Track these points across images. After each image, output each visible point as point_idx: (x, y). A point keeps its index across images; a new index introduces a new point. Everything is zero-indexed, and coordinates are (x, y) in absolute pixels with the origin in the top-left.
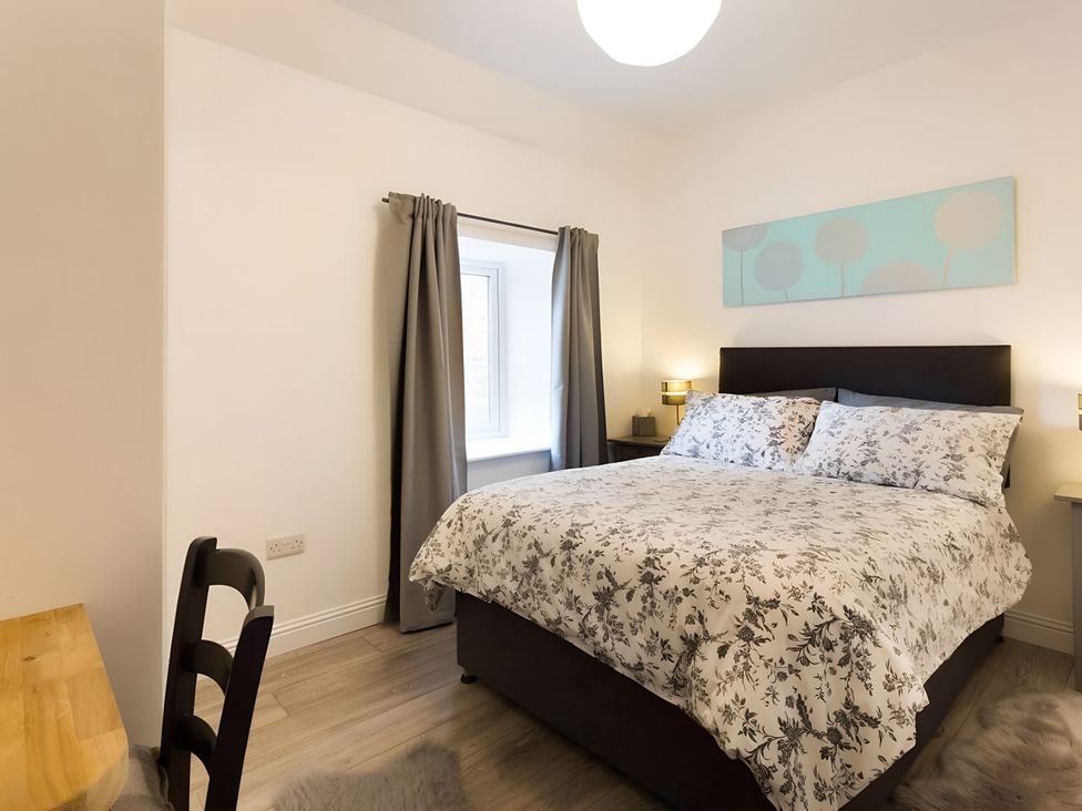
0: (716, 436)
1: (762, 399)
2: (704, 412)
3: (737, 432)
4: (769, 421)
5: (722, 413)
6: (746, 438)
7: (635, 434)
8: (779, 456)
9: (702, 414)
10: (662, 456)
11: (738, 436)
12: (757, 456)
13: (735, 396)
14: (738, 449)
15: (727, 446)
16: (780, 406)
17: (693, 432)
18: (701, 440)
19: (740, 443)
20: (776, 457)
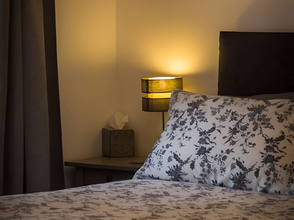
0: (202, 151)
1: (261, 103)
2: (189, 121)
3: (228, 146)
4: (267, 132)
5: (212, 120)
6: (237, 153)
7: (106, 155)
8: (275, 175)
9: (188, 124)
10: (135, 180)
11: (228, 151)
12: (250, 176)
13: (229, 99)
14: (228, 170)
15: (215, 165)
16: (281, 111)
17: (175, 148)
18: (184, 159)
19: (230, 160)
20: (272, 177)
